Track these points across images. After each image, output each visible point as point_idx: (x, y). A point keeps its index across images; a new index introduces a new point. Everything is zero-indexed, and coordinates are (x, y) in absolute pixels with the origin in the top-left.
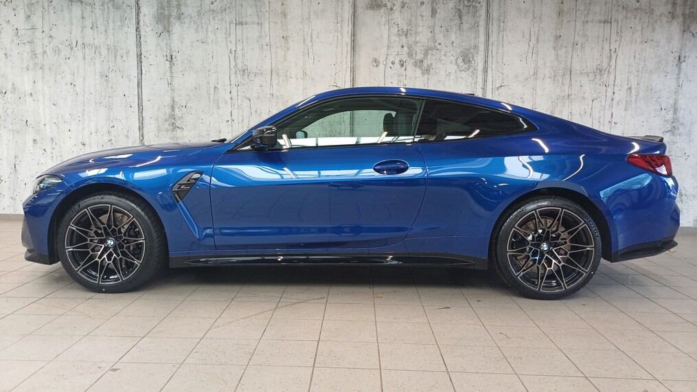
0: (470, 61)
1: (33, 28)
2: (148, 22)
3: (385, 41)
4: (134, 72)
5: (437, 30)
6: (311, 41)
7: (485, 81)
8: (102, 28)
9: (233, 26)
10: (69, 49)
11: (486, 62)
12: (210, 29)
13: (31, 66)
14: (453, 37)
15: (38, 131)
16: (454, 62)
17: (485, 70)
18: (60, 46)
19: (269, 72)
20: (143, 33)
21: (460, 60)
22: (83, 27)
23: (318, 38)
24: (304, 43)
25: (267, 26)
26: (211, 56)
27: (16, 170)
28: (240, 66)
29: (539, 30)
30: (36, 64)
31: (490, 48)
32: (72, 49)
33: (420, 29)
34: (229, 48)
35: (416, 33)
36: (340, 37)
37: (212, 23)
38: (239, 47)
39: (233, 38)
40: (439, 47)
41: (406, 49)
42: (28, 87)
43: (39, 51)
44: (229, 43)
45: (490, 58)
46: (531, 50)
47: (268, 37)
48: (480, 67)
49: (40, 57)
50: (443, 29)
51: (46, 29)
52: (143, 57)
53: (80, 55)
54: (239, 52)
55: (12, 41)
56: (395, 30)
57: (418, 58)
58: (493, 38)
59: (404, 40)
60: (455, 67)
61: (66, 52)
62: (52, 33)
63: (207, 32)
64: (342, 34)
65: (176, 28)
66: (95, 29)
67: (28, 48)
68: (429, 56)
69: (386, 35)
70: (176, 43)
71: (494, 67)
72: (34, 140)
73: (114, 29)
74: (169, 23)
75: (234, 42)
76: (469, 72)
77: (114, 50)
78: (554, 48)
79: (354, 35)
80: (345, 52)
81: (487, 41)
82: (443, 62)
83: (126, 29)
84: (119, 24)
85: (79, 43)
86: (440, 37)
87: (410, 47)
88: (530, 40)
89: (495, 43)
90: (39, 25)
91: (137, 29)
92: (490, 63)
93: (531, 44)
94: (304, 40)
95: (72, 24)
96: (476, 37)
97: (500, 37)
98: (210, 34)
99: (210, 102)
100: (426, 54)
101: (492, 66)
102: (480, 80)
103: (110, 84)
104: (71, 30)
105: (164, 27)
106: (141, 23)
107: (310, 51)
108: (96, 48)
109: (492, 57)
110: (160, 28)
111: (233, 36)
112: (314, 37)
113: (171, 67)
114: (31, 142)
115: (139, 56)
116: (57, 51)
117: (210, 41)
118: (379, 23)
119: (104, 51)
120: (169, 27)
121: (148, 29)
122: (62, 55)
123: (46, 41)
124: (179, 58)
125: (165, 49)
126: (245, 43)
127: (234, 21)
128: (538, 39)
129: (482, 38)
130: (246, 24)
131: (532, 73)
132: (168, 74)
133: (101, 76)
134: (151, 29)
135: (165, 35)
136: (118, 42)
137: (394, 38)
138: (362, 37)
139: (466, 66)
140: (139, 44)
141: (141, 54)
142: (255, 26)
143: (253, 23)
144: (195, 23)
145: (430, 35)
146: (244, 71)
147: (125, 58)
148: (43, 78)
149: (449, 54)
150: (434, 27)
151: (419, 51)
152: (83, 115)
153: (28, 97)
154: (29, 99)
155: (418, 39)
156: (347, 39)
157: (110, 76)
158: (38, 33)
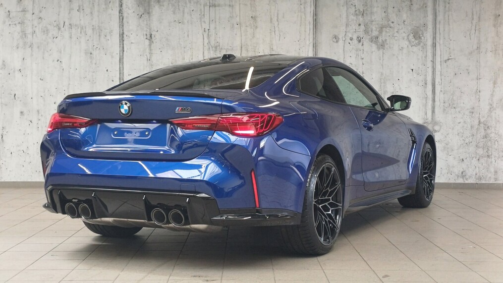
0: (420, 38)
1: (24, 11)
2: (130, 5)
3: (344, 20)
4: (117, 49)
5: (390, 10)
6: (277, 21)
7: (434, 55)
8: (88, 11)
9: (207, 8)
10: (56, 29)
11: (434, 38)
12: (186, 10)
13: (21, 44)
14: (405, 16)
15: (25, 104)
16: (406, 38)
17: (434, 45)
18: (49, 27)
19: (239, 48)
20: (125, 15)
21: (411, 37)
22: (71, 10)
23: (283, 17)
24: (271, 22)
25: (237, 8)
26: (186, 34)
27: (3, 141)
28: (213, 43)
29: (480, 10)
30: (25, 44)
31: (438, 26)
32: (59, 29)
33: (375, 10)
34: (203, 27)
35: (372, 13)
36: (303, 17)
37: (188, 5)
38: (212, 26)
39: (206, 19)
40: (392, 25)
41: (362, 27)
42: (17, 64)
43: (29, 30)
44: (203, 24)
45: (438, 35)
46: (473, 28)
47: (238, 17)
48: (429, 43)
49: (30, 36)
50: (396, 9)
51: (36, 12)
52: (125, 36)
53: (67, 34)
54: (212, 31)
55: (4, 22)
56: (352, 10)
57: (374, 34)
58: (440, 17)
59: (361, 19)
60: (407, 43)
61: (54, 32)
62: (41, 15)
63: (183, 13)
64: (305, 14)
65: (156, 10)
66: (82, 11)
67: (18, 28)
68: (384, 33)
69: (344, 15)
70: (155, 24)
71: (441, 42)
72: (22, 113)
73: (99, 11)
74: (149, 5)
75: (207, 21)
76: (419, 47)
77: (98, 30)
78: (495, 26)
79: (315, 14)
80: (308, 30)
81: (435, 20)
82: (396, 38)
83: (110, 11)
84: (103, 6)
85: (67, 24)
86: (393, 17)
87: (366, 25)
88: (473, 19)
89: (442, 22)
90: (30, 8)
91: (120, 11)
92: (438, 39)
93: (474, 22)
94: (271, 19)
95: (60, 7)
96: (425, 17)
97: (446, 16)
98: (186, 15)
100: (381, 32)
101: (440, 41)
102: (430, 54)
103: (94, 61)
104: (59, 12)
105: (145, 10)
106: (124, 6)
107: (277, 29)
108: (82, 28)
109: (440, 34)
110: (142, 10)
111: (207, 17)
112: (280, 17)
113: (150, 45)
114: (19, 114)
115: (122, 35)
116: (46, 31)
117: (186, 21)
118: (338, 4)
119: (89, 32)
120: (149, 9)
121: (130, 12)
122: (50, 35)
123: (35, 23)
124: (157, 36)
125: (145, 29)
126: (217, 23)
127: (208, 4)
128: (479, 18)
129: (430, 17)
130: (219, 6)
131: (475, 47)
132: (148, 50)
133: (86, 53)
134: (132, 11)
135: (146, 16)
136: (102, 23)
137: (352, 17)
138: (323, 17)
139: (417, 41)
140: (122, 25)
141: (123, 33)
142: (227, 8)
143: (225, 5)
144: (173, 5)
145: (384, 15)
146: (216, 47)
147: (108, 37)
148: (32, 55)
149: (401, 31)
150: (387, 8)
151: (374, 28)
152: (68, 89)
153: (17, 72)
154: (18, 75)
155: (373, 18)
156: (310, 18)
157: (94, 53)
158: (29, 16)
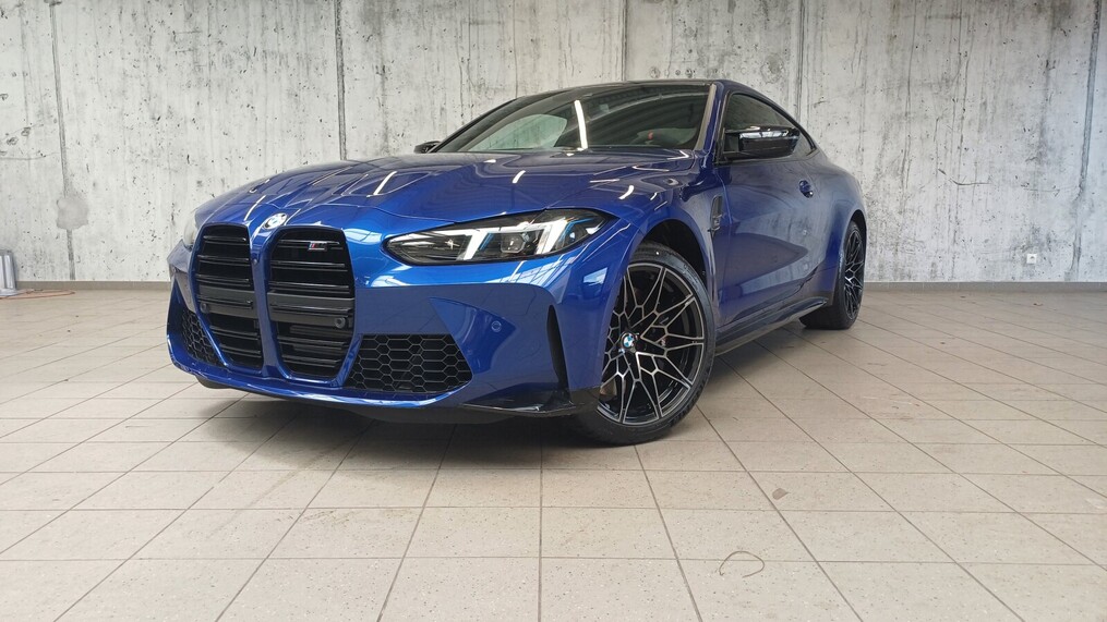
0: (779, 70)
1: (196, 31)
2: (351, 22)
3: (668, 45)
4: (334, 89)
5: (736, 28)
6: (570, 46)
7: (799, 96)
8: (289, 30)
9: (466, 26)
10: (244, 58)
11: (800, 71)
12: (435, 30)
13: (194, 82)
14: (757, 39)
15: (203, 170)
16: (758, 71)
17: (799, 82)
18: (233, 55)
19: (514, 88)
20: (344, 37)
21: (766, 69)
22: (264, 29)
23: (578, 40)
24: (560, 48)
25: (510, 26)
26: (435, 67)
27: (174, 223)
28: (475, 79)
29: (868, 29)
30: (200, 80)
31: (805, 52)
32: (248, 58)
33: (714, 28)
34: (461, 56)
35: (709, 33)
36: (608, 40)
37: (437, 22)
38: (474, 54)
39: (465, 43)
40: (738, 51)
41: (695, 54)
42: (190, 112)
43: (204, 61)
44: (460, 50)
45: (805, 66)
46: (857, 55)
47: (512, 41)
48: (792, 78)
49: (206, 69)
50: (745, 27)
51: (214, 32)
52: (345, 68)
53: (259, 66)
54: (474, 62)
55: (168, 49)
56: (680, 29)
57: (711, 66)
58: (809, 39)
59: (693, 42)
60: (760, 78)
61: (241, 62)
62: (221, 37)
63: (431, 35)
64: (610, 35)
65: (390, 30)
66: (280, 31)
67: (189, 57)
68: (726, 64)
69: (668, 38)
70: (389, 50)
71: (810, 76)
72: (199, 182)
73: (306, 32)
74: (380, 22)
75: (466, 46)
76: (778, 84)
77: (306, 60)
78: (888, 52)
79: (626, 36)
80: (614, 60)
81: (802, 43)
82: (744, 71)
83: (321, 31)
84: (312, 24)
85: (259, 50)
86: (740, 39)
87: (700, 52)
88: (857, 42)
89: (812, 46)
90: (204, 27)
91: (338, 31)
92: (804, 73)
93: (859, 46)
94: (560, 43)
95: (248, 25)
96: (787, 39)
97: (818, 37)
98: (435, 36)
99: (435, 129)
100: (721, 61)
101: (807, 76)
102: (792, 95)
103: (301, 107)
104: (248, 32)
105: (374, 29)
106: (343, 23)
107: (568, 58)
108: (282, 57)
109: (808, 64)
110: (368, 30)
111: (465, 40)
112: (574, 39)
113: (383, 83)
114: (195, 184)
115: (341, 68)
116: (229, 62)
117: (435, 47)
118: (659, 19)
119: (293, 62)
120: (380, 29)
121: (352, 32)
122: (235, 67)
123: (213, 49)
124: (393, 69)
125: (375, 58)
126: (481, 49)
127: (467, 20)
128: (866, 40)
129: (795, 39)
130: (483, 23)
131: (859, 84)
132: (380, 91)
133: (289, 95)
134: (354, 31)
135: (375, 39)
136: (311, 49)
137: (679, 40)
138: (637, 40)
139: (774, 76)
140: (340, 52)
141: (343, 65)
142: (495, 26)
143: (493, 22)
144: (415, 22)
145: (726, 35)
146: (480, 87)
147: (321, 71)
148: (210, 98)
149: (752, 60)
150: (732, 25)
151: (712, 57)
152: (265, 148)
153: (189, 123)
154: (191, 127)
155: (711, 41)
156: (617, 41)
157: (303, 94)
158: (203, 38)
